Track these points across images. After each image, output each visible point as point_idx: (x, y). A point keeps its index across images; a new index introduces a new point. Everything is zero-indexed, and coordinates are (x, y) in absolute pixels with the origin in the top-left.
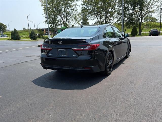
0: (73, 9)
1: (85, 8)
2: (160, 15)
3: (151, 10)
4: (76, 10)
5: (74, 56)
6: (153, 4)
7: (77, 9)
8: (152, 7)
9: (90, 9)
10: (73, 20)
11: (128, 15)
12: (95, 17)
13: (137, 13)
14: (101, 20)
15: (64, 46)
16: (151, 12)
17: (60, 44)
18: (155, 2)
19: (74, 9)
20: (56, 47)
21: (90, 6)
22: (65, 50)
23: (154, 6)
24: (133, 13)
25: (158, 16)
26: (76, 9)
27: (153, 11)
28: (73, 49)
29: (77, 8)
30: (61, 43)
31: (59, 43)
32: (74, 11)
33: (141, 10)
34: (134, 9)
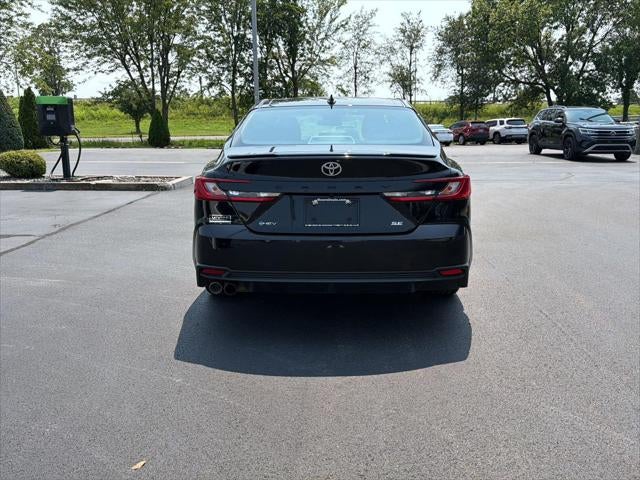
0: (10, 21)
1: (67, 18)
2: (352, 76)
3: (324, 56)
4: (22, 26)
5: (394, 223)
6: (330, 33)
7: (28, 21)
8: (326, 43)
9: (93, 27)
10: (8, 67)
11: (247, 66)
12: (118, 61)
13: (277, 61)
14: (142, 77)
15: (349, 185)
16: (323, 62)
17: (332, 174)
18: (337, 29)
19: (15, 19)
20: (304, 187)
21: (90, 14)
22: (348, 201)
23: (332, 41)
24: (266, 59)
25: (347, 78)
26: (22, 18)
27: (332, 61)
28: (386, 194)
29: (26, 15)
30: (337, 170)
31: (327, 171)
32: (13, 29)
33: (292, 53)
34: (270, 45)
